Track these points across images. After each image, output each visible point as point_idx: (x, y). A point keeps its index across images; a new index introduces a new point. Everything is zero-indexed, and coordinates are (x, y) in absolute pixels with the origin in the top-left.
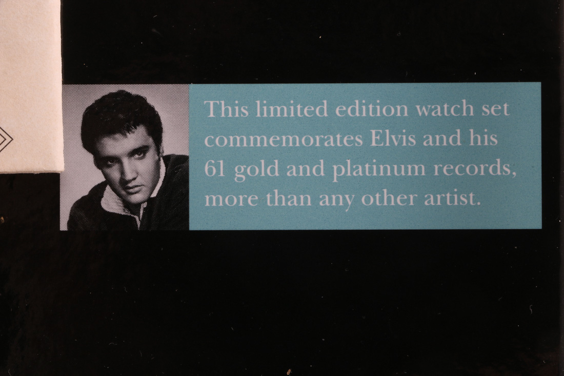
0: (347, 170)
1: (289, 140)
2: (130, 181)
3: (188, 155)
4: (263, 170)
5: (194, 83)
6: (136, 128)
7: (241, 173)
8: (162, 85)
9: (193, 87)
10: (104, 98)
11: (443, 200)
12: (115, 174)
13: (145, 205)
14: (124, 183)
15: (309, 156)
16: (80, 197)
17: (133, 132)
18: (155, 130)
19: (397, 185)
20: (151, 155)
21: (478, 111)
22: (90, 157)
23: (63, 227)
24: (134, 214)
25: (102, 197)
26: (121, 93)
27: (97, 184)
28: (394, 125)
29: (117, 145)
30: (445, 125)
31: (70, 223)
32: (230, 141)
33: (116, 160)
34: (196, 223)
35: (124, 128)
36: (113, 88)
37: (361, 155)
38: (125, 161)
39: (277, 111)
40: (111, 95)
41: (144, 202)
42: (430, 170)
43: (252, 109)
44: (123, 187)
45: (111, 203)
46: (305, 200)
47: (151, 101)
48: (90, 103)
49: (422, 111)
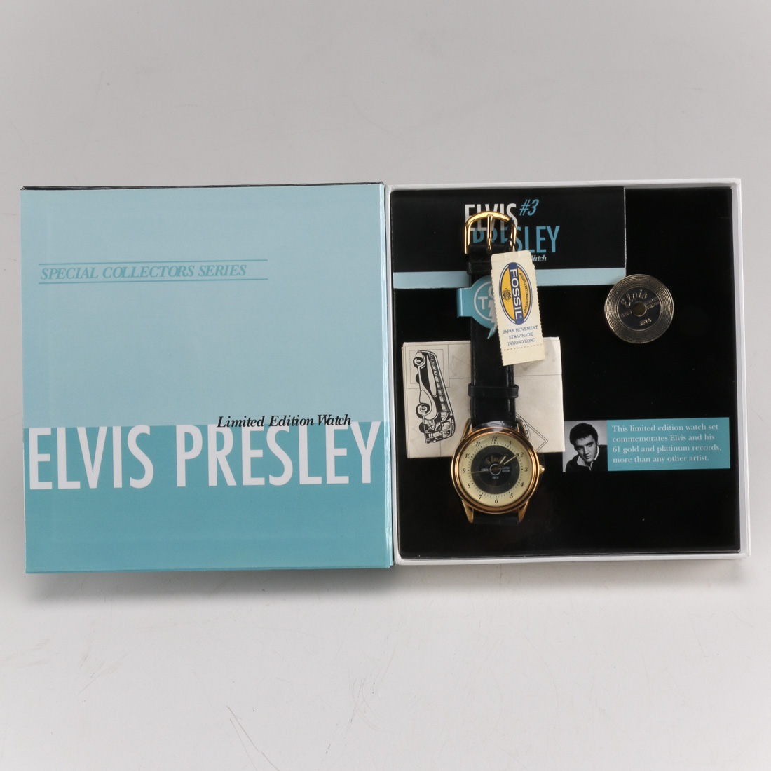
0: (662, 449)
1: (642, 439)
2: (587, 454)
4: (633, 449)
7: (625, 451)
8: (597, 421)
9: (608, 421)
10: (577, 425)
11: (696, 459)
12: (582, 452)
14: (585, 455)
15: (649, 444)
17: (588, 437)
18: (595, 436)
19: (680, 454)
20: (594, 445)
21: (707, 427)
22: (573, 446)
23: (564, 471)
24: (589, 466)
25: (577, 460)
26: (583, 424)
27: (575, 455)
28: (678, 433)
29: (582, 442)
30: (696, 433)
31: (566, 470)
32: (621, 440)
33: (582, 447)
34: (610, 468)
35: (584, 436)
36: (580, 422)
37: (667, 444)
38: (585, 448)
39: (637, 429)
40: (580, 425)
41: (592, 462)
42: (691, 449)
43: (629, 428)
44: (584, 457)
45: (580, 462)
46: (648, 460)
48: (573, 427)
49: (688, 428)
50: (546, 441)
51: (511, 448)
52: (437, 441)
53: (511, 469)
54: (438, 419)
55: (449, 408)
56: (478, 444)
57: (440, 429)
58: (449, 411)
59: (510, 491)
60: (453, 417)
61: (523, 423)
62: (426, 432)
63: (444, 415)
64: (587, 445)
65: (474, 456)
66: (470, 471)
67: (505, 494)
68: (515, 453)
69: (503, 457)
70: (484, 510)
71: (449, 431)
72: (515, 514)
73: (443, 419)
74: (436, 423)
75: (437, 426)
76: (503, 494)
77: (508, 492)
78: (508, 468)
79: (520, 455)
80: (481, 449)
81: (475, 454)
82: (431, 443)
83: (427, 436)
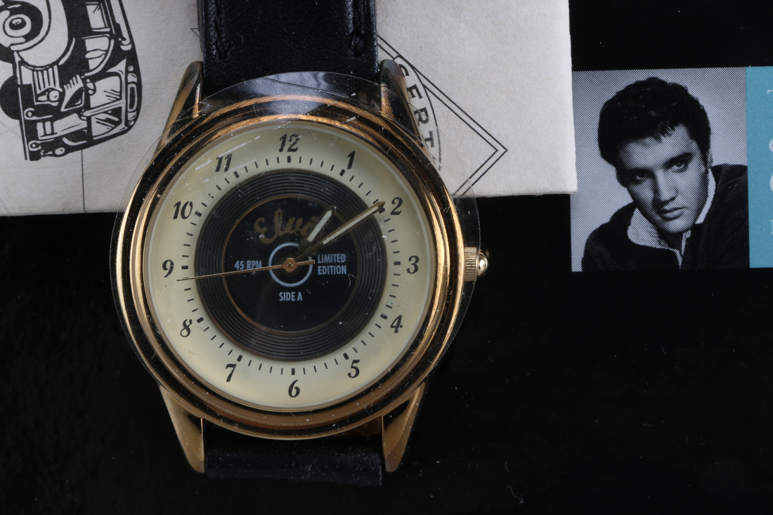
2: (667, 202)
3: (746, 164)
5: (753, 65)
6: (673, 129)
8: (708, 69)
9: (751, 71)
10: (629, 88)
12: (646, 193)
13: (688, 235)
14: (659, 204)
16: (598, 226)
17: (670, 135)
18: (700, 130)
20: (695, 166)
22: (611, 171)
23: (577, 266)
24: (674, 248)
25: (629, 224)
26: (652, 81)
27: (621, 206)
29: (648, 153)
31: (585, 261)
33: (648, 173)
34: (761, 257)
35: (655, 129)
36: (641, 75)
38: (660, 175)
40: (638, 85)
41: (686, 231)
44: (657, 210)
45: (641, 233)
47: (693, 91)
48: (609, 95)
50: (499, 150)
51: (355, 181)
52: (69, 150)
53: (351, 264)
54: (74, 65)
55: (119, 19)
56: (224, 164)
57: (80, 103)
58: (115, 34)
59: (348, 349)
60: (132, 57)
61: (410, 80)
62: (27, 114)
63: (97, 48)
64: (669, 164)
65: (205, 212)
66: (190, 273)
67: (329, 359)
68: (369, 200)
69: (319, 213)
70: (244, 425)
71: (116, 112)
72: (370, 440)
73: (95, 63)
74: (65, 79)
75: (70, 92)
76: (319, 363)
77: (338, 355)
78: (342, 257)
79: (389, 207)
80: (234, 181)
81: (211, 203)
82: (46, 161)
83: (29, 132)
